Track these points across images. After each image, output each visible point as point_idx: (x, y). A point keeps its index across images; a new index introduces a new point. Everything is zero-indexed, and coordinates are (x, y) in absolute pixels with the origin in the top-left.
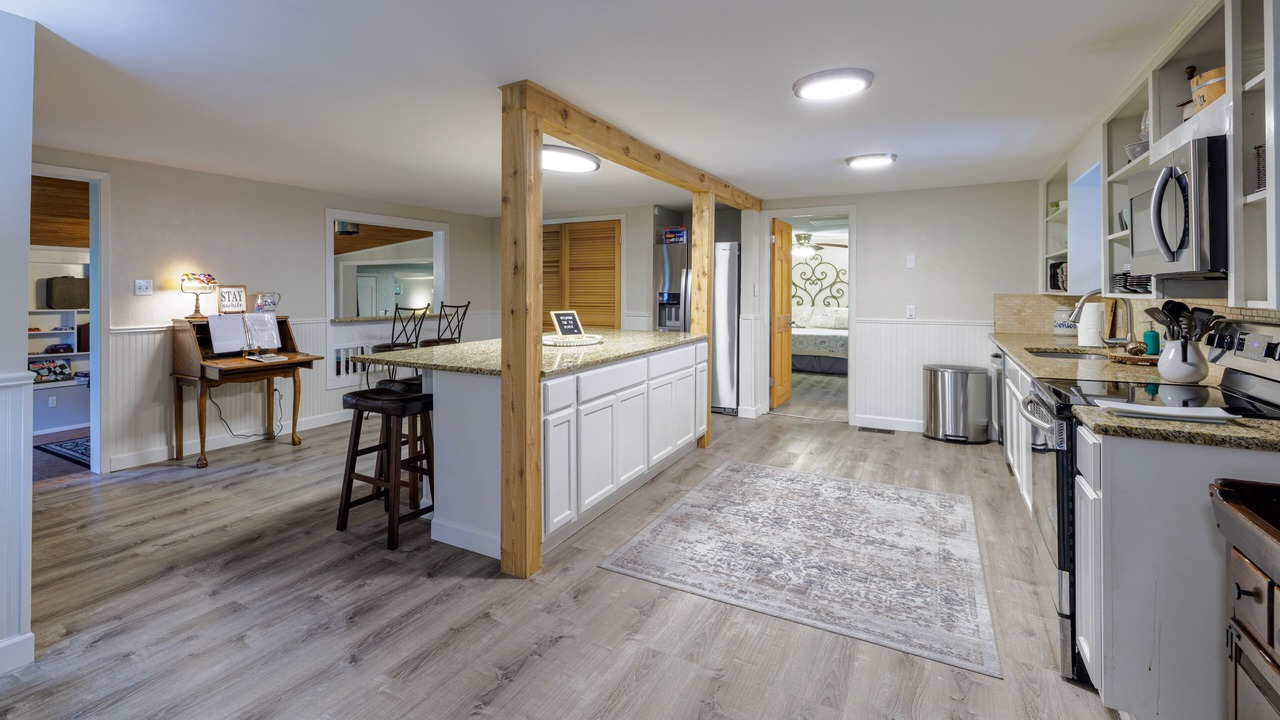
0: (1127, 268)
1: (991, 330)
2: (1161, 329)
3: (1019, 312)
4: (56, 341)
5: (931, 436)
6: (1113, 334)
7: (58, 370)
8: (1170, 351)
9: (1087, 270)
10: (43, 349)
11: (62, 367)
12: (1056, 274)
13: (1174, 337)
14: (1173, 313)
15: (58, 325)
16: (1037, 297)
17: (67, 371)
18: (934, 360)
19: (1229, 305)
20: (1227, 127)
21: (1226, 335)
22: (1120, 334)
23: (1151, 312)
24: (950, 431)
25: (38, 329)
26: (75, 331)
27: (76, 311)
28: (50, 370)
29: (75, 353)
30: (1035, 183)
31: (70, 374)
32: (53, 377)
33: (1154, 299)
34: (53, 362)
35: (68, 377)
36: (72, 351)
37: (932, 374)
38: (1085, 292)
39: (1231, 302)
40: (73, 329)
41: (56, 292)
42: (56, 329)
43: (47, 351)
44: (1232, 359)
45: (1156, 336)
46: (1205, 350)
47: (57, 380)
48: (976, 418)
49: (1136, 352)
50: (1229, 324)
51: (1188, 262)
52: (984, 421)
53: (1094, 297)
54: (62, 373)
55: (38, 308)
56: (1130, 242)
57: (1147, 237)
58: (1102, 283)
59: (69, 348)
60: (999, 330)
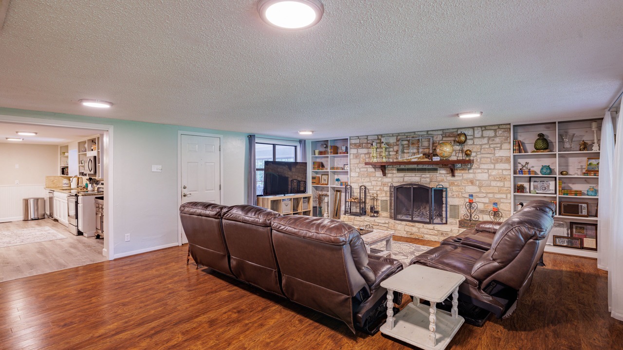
0: (83, 171)
1: (45, 186)
2: (88, 182)
3: (53, 181)
5: (26, 220)
6: (78, 185)
8: (90, 186)
9: (74, 170)
12: (64, 171)
13: (90, 183)
14: (90, 179)
16: (58, 177)
18: (26, 197)
19: (97, 178)
20: (96, 155)
21: (97, 182)
22: (79, 185)
23: (87, 179)
24: (32, 217)
30: (57, 146)
33: (87, 177)
37: (26, 202)
38: (73, 176)
39: (97, 177)
44: (99, 186)
45: (87, 184)
46: (94, 185)
48: (41, 212)
49: (84, 187)
50: (98, 181)
51: (92, 172)
52: (44, 212)
53: (76, 176)
56: (84, 167)
57: (87, 168)
58: (78, 174)
60: (47, 186)
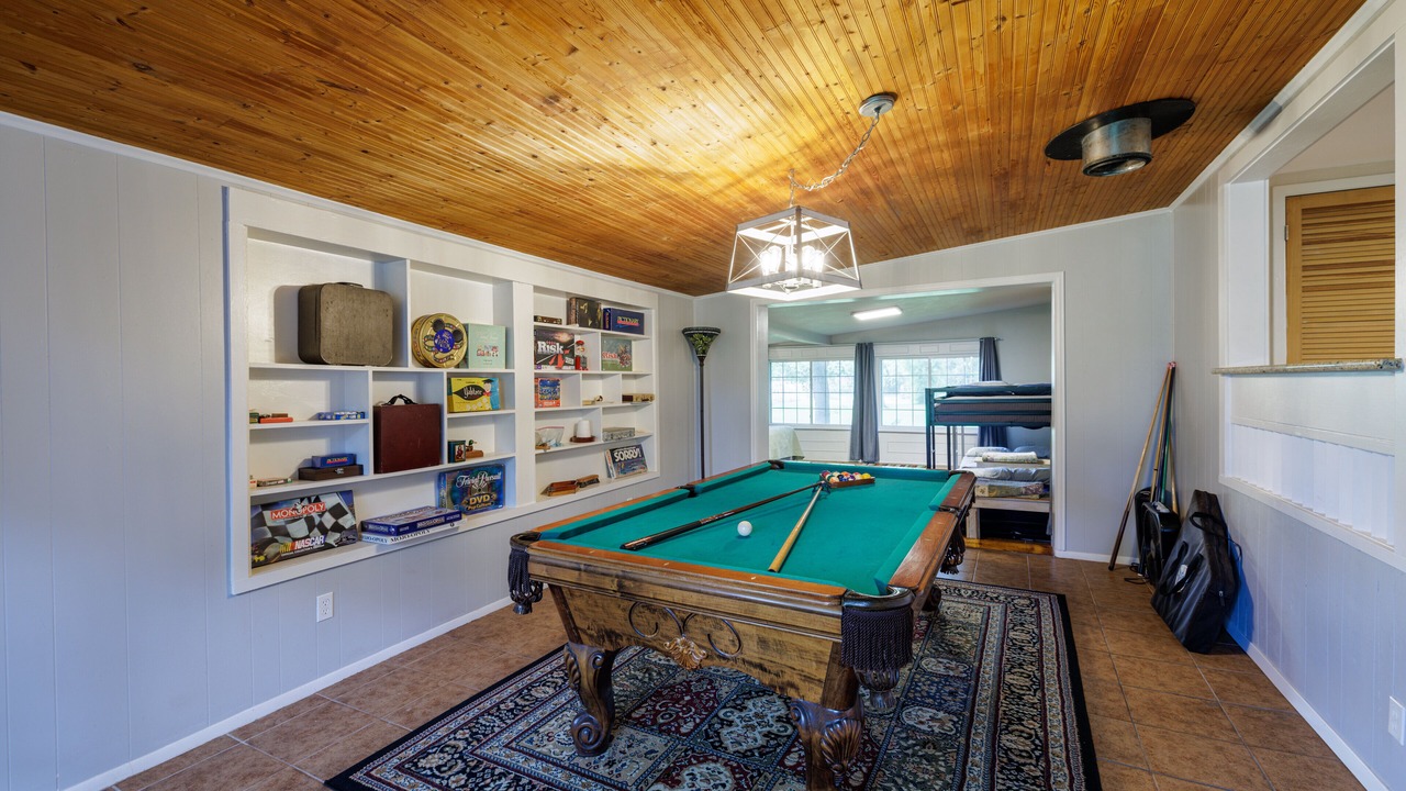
4: (319, 448)
7: (329, 521)
10: (292, 469)
11: (337, 511)
15: (323, 408)
17: (347, 521)
25: (283, 417)
26: (369, 420)
27: (370, 369)
28: (310, 520)
29: (370, 474)
31: (354, 527)
32: (318, 540)
34: (317, 500)
35: (351, 537)
36: (360, 471)
40: (363, 415)
41: (330, 320)
42: (320, 417)
43: (302, 475)
47: (327, 547)
54: (337, 528)
55: (279, 361)
59: (351, 466)
